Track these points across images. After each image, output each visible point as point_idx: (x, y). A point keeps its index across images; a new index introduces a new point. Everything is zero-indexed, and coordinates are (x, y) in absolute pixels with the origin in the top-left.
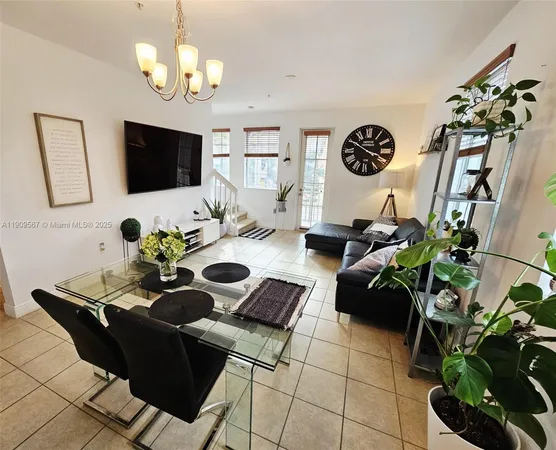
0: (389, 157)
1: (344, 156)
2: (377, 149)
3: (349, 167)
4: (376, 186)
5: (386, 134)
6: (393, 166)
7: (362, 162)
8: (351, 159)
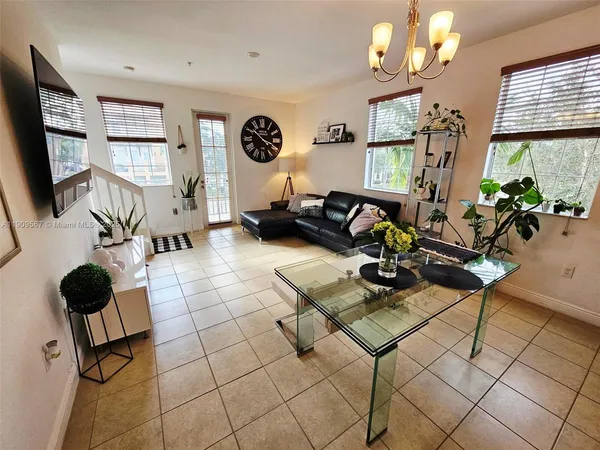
0: (279, 145)
1: (244, 144)
2: (269, 138)
3: (250, 154)
4: (277, 170)
5: (275, 127)
6: (283, 153)
7: (260, 150)
8: (250, 147)
